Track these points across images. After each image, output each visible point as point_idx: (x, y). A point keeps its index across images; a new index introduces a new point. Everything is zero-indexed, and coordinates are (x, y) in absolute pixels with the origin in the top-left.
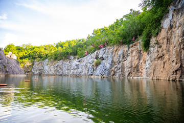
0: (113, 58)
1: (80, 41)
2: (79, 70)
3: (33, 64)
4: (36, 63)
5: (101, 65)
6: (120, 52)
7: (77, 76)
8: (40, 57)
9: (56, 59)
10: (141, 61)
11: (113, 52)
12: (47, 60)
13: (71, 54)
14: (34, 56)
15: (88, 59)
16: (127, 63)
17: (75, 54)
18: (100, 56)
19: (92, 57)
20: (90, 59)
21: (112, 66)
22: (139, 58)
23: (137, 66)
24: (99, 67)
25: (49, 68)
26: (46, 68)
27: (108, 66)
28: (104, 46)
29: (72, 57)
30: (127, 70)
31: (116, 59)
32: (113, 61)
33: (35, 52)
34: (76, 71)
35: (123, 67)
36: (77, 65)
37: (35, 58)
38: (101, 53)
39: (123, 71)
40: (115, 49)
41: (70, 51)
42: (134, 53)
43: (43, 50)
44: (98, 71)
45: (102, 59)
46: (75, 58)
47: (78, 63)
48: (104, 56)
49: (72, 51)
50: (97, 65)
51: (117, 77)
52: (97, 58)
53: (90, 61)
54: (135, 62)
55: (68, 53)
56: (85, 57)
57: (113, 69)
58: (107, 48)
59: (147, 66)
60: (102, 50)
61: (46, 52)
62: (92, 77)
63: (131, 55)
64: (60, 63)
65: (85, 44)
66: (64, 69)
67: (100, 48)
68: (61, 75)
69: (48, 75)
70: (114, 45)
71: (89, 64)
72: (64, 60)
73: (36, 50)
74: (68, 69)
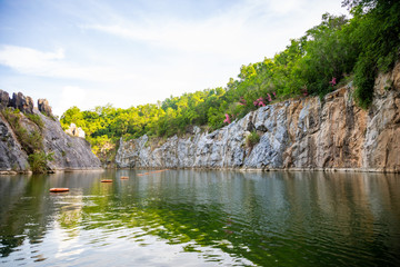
0: (287, 126)
1: (212, 92)
2: (214, 156)
3: (118, 147)
4: (123, 143)
5: (260, 144)
6: (303, 113)
7: (209, 169)
8: (131, 130)
9: (163, 134)
10: (354, 132)
11: (286, 114)
12: (145, 137)
13: (194, 122)
14: (119, 129)
15: (232, 130)
16: (320, 137)
17: (203, 121)
18: (257, 125)
19: (240, 128)
20: (235, 132)
21: (285, 144)
22: (350, 125)
23: (345, 143)
24: (256, 148)
25: (149, 153)
26: (144, 153)
27: (277, 145)
28: (266, 102)
29: (197, 129)
30: (320, 155)
31: (294, 130)
32: (287, 135)
33: (120, 120)
34: (206, 158)
35: (311, 147)
36: (208, 146)
37: (120, 135)
38: (259, 117)
39: (311, 155)
40: (291, 106)
41: (192, 115)
42: (336, 114)
43: (135, 117)
44: (256, 156)
45: (263, 129)
46: (202, 131)
47: (210, 141)
48: (267, 124)
49: (196, 116)
50: (253, 143)
51: (297, 169)
52: (251, 127)
53: (236, 135)
54: (340, 135)
55: (187, 121)
56: (226, 128)
57: (288, 151)
58: (272, 106)
59: (370, 142)
60: (261, 109)
61: (143, 120)
62: (242, 170)
63: (328, 120)
64: (172, 142)
65: (224, 98)
66: (182, 154)
67: (257, 107)
68: (175, 168)
69: (148, 168)
70: (287, 97)
71: (233, 143)
72: (180, 136)
73: (122, 116)
74: (189, 156)
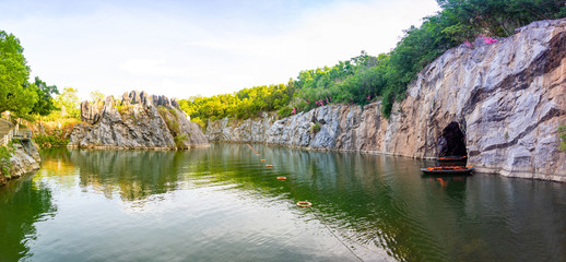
0: (339, 121)
1: (276, 87)
2: (284, 137)
3: (206, 125)
4: (210, 123)
5: (321, 132)
6: (350, 115)
7: (281, 146)
8: (216, 114)
9: (240, 117)
10: (380, 130)
11: (338, 113)
12: (226, 118)
13: (263, 109)
14: (207, 113)
15: (299, 119)
16: (359, 131)
17: (270, 109)
18: (319, 118)
19: (305, 119)
20: (300, 121)
21: (337, 133)
22: (377, 126)
23: (374, 137)
24: (318, 135)
25: (230, 131)
26: (227, 131)
27: (332, 134)
28: (325, 103)
29: (265, 114)
30: (359, 142)
31: (343, 124)
32: (339, 127)
33: (207, 107)
34: (278, 138)
35: (353, 137)
36: (280, 129)
37: (207, 117)
38: (320, 112)
39: (353, 141)
40: (342, 109)
41: (262, 104)
42: (370, 118)
43: (219, 104)
44: (318, 140)
45: (323, 122)
46: (269, 116)
47: (281, 126)
48: (326, 118)
49: (265, 105)
50: (316, 131)
51: (345, 149)
52: (314, 120)
53: (304, 124)
54: (372, 131)
55: (258, 108)
56: (294, 117)
57: (340, 138)
58: (330, 106)
59: (388, 138)
60: (321, 108)
61: (224, 106)
62: (308, 148)
63: (365, 120)
64: (247, 123)
65: (284, 92)
66: (254, 132)
67: (318, 106)
68: (249, 143)
69: (229, 142)
70: (339, 102)
71: (301, 129)
72: (253, 118)
73: (209, 103)
74: (259, 134)
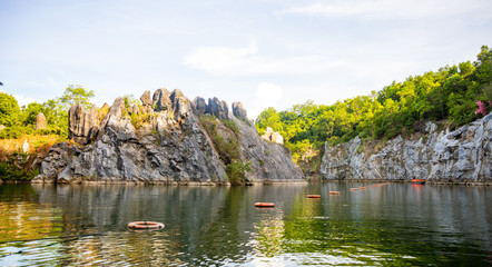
1: (453, 71)
2: (461, 164)
3: (322, 153)
4: (329, 149)
8: (338, 132)
9: (381, 135)
12: (357, 140)
13: (426, 116)
14: (325, 131)
17: (440, 114)
25: (364, 161)
26: (357, 161)
29: (431, 126)
33: (323, 120)
34: (448, 168)
36: (450, 150)
37: (324, 138)
41: (423, 107)
43: (343, 114)
46: (440, 128)
47: (453, 143)
49: (428, 108)
55: (415, 116)
56: (480, 122)
61: (353, 118)
64: (394, 145)
65: (473, 77)
66: (410, 162)
68: (400, 181)
69: (363, 181)
72: (406, 136)
73: (326, 115)
74: (420, 164)
